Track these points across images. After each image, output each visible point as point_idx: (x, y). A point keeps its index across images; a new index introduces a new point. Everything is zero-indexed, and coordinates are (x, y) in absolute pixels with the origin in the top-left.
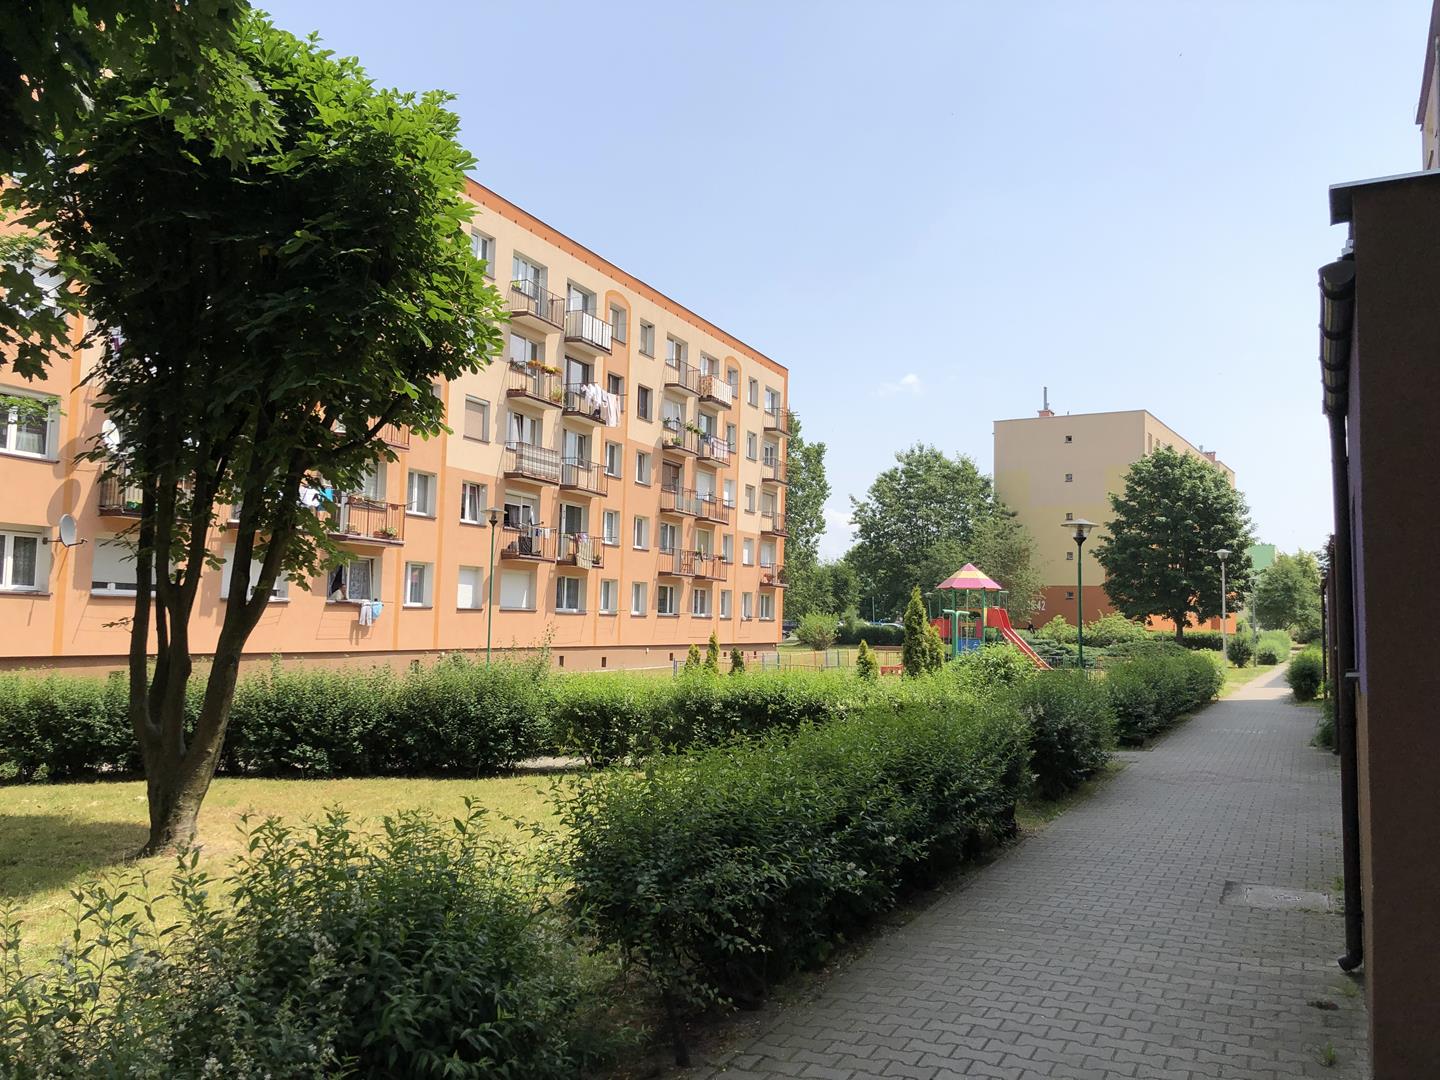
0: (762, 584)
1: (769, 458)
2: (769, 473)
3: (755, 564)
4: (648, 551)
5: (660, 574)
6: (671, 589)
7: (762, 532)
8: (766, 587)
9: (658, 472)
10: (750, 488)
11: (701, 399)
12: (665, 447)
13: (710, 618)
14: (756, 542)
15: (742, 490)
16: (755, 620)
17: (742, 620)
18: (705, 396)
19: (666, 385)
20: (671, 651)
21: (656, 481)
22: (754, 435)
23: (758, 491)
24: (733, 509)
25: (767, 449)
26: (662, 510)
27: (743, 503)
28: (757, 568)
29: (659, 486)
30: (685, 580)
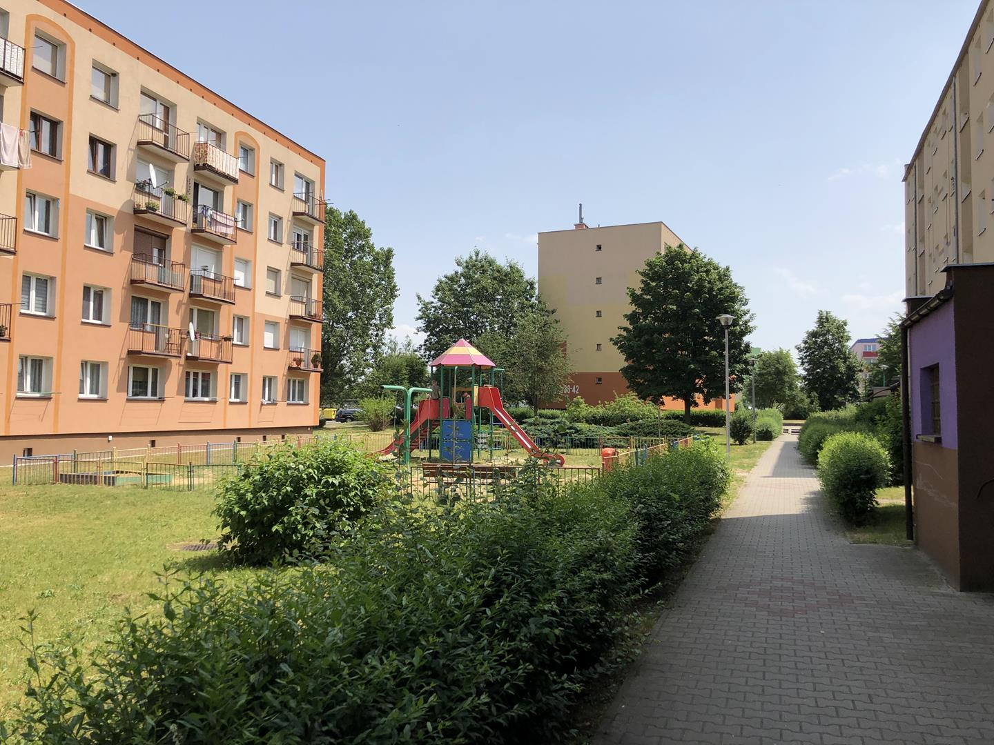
0: (290, 368)
1: (302, 243)
2: (300, 257)
3: (281, 347)
4: (109, 326)
5: (130, 353)
6: (155, 372)
7: (291, 317)
8: (296, 373)
9: (125, 239)
10: (274, 272)
11: (197, 168)
12: (137, 211)
13: (214, 402)
14: (283, 327)
15: (262, 273)
16: (282, 405)
17: (262, 405)
18: (201, 165)
19: (139, 143)
20: (153, 438)
21: (123, 248)
22: (280, 218)
23: (285, 276)
24: (249, 290)
25: (299, 236)
26: (133, 282)
27: (264, 283)
28: (283, 353)
29: (129, 255)
30: (174, 361)
